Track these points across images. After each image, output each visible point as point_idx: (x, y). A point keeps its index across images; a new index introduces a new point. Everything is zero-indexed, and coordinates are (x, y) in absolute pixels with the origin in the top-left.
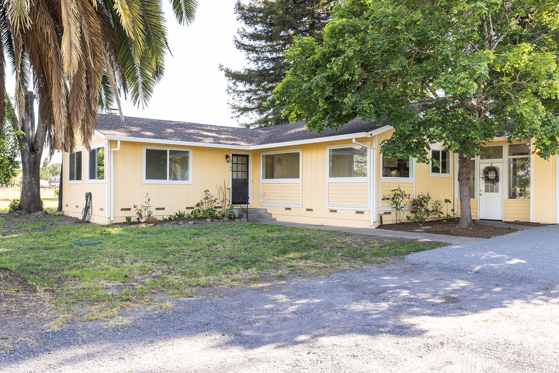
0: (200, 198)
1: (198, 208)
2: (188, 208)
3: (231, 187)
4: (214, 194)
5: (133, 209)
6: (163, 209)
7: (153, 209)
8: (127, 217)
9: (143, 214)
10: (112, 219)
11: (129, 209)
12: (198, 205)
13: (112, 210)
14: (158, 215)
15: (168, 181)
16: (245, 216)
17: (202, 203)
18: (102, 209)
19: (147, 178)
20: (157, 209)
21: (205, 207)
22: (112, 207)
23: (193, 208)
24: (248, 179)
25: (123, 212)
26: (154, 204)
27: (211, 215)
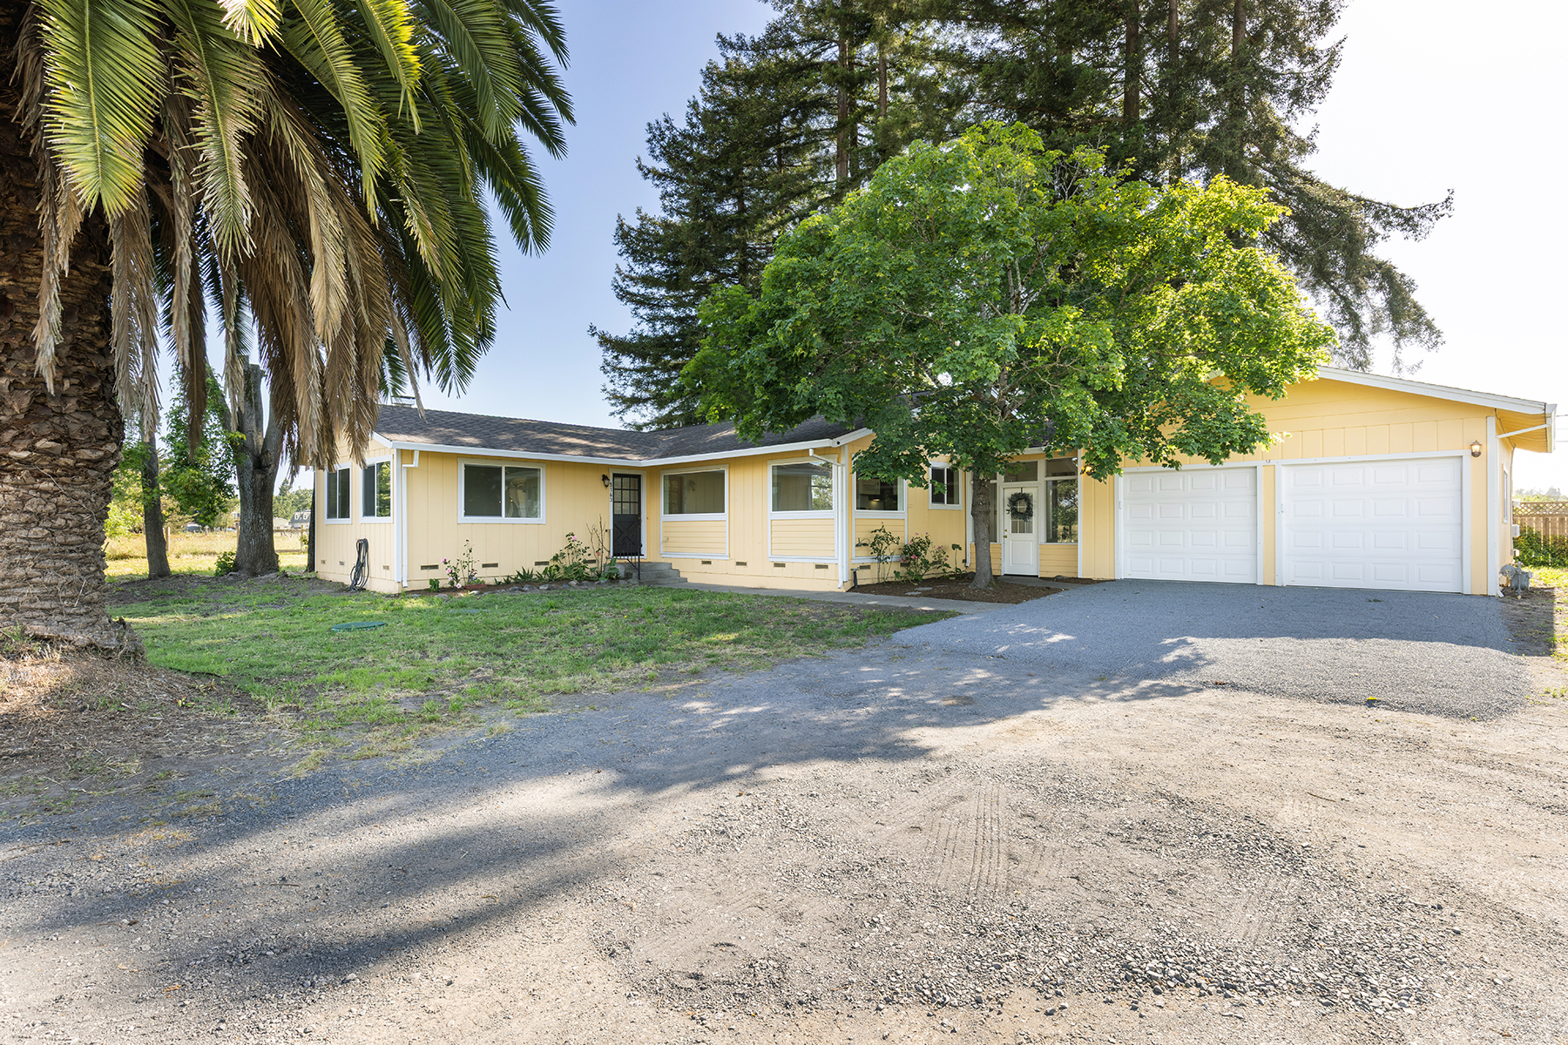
0: (559, 546)
1: (556, 563)
2: (538, 564)
3: (611, 527)
4: (583, 539)
5: (442, 567)
6: (496, 565)
7: (477, 567)
8: (431, 580)
9: (460, 575)
10: (405, 584)
11: (436, 567)
12: (556, 558)
13: (405, 568)
14: (488, 576)
15: (503, 519)
16: (635, 574)
17: (563, 555)
18: (386, 568)
19: (466, 514)
20: (484, 566)
21: (567, 562)
22: (405, 563)
23: (546, 563)
24: (640, 514)
25: (425, 571)
26: (479, 558)
27: (578, 575)
